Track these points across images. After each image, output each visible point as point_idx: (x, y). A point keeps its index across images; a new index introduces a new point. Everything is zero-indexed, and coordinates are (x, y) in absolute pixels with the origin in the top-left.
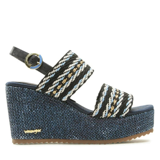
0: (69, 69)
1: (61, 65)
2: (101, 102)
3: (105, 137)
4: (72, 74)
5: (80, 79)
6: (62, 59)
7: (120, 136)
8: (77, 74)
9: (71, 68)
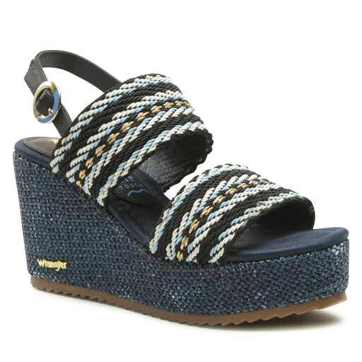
0: (100, 135)
1: (83, 123)
2: (164, 223)
3: (177, 307)
4: (104, 148)
5: (121, 162)
6: (87, 109)
7: (209, 310)
8: (115, 148)
9: (104, 133)
